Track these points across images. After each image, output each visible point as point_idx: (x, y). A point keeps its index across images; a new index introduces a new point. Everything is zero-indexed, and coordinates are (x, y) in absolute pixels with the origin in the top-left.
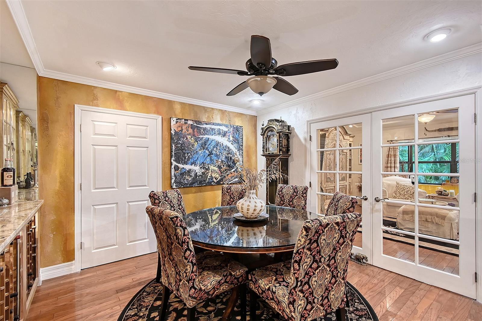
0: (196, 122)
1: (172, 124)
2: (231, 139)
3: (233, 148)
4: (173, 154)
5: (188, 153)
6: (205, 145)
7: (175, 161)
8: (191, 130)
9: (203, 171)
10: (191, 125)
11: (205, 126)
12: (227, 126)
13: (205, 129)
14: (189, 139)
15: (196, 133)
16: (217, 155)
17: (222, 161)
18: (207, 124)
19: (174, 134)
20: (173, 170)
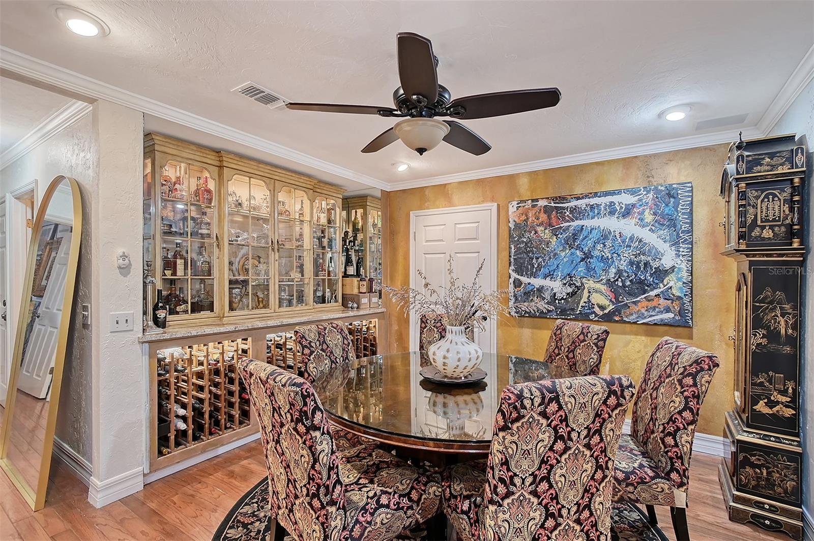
0: (555, 199)
1: (510, 213)
2: (649, 217)
3: (655, 240)
4: (512, 260)
5: (537, 258)
6: (575, 240)
7: (516, 271)
8: (543, 217)
9: (570, 290)
10: (546, 206)
11: (574, 203)
12: (633, 192)
13: (573, 210)
14: (540, 232)
15: (554, 221)
16: (603, 259)
17: (619, 273)
18: (578, 199)
19: (513, 227)
20: (511, 287)
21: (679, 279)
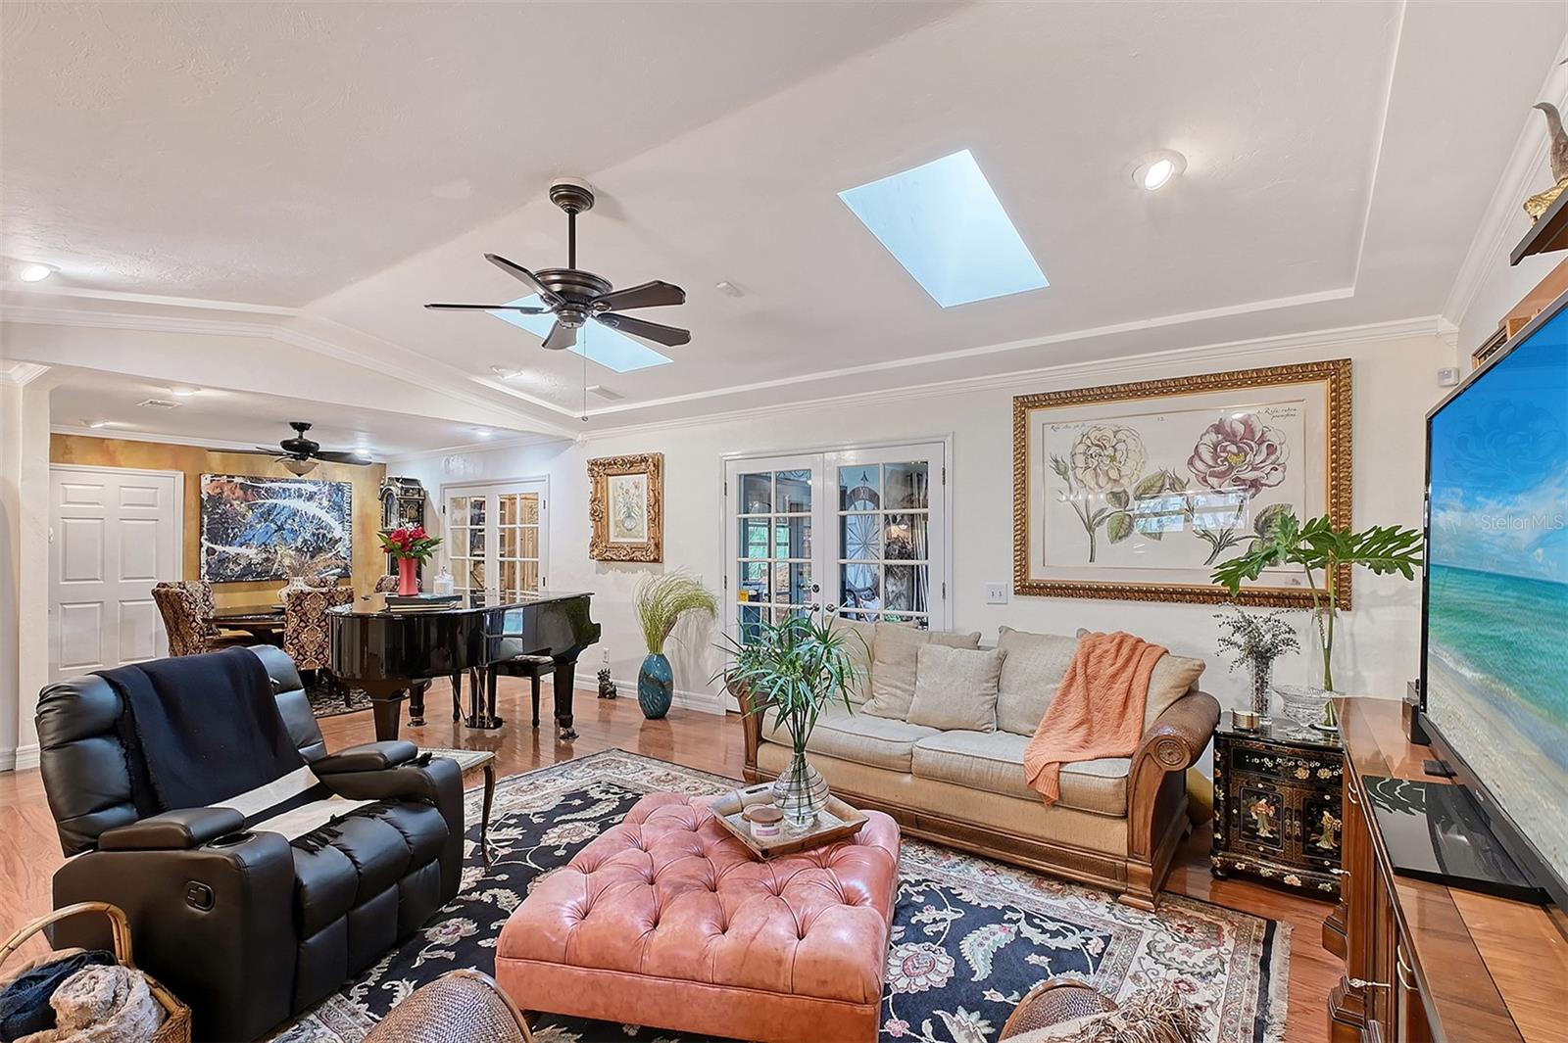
0: (251, 479)
1: (202, 485)
2: (325, 503)
3: (329, 519)
4: (205, 529)
5: (233, 529)
6: (269, 515)
7: (209, 540)
8: (239, 492)
9: (264, 556)
10: (241, 484)
11: (268, 485)
12: (315, 484)
13: (267, 490)
14: (236, 506)
15: (250, 497)
16: (292, 531)
17: (305, 541)
18: (272, 481)
19: (206, 499)
20: (204, 555)
21: (344, 546)
